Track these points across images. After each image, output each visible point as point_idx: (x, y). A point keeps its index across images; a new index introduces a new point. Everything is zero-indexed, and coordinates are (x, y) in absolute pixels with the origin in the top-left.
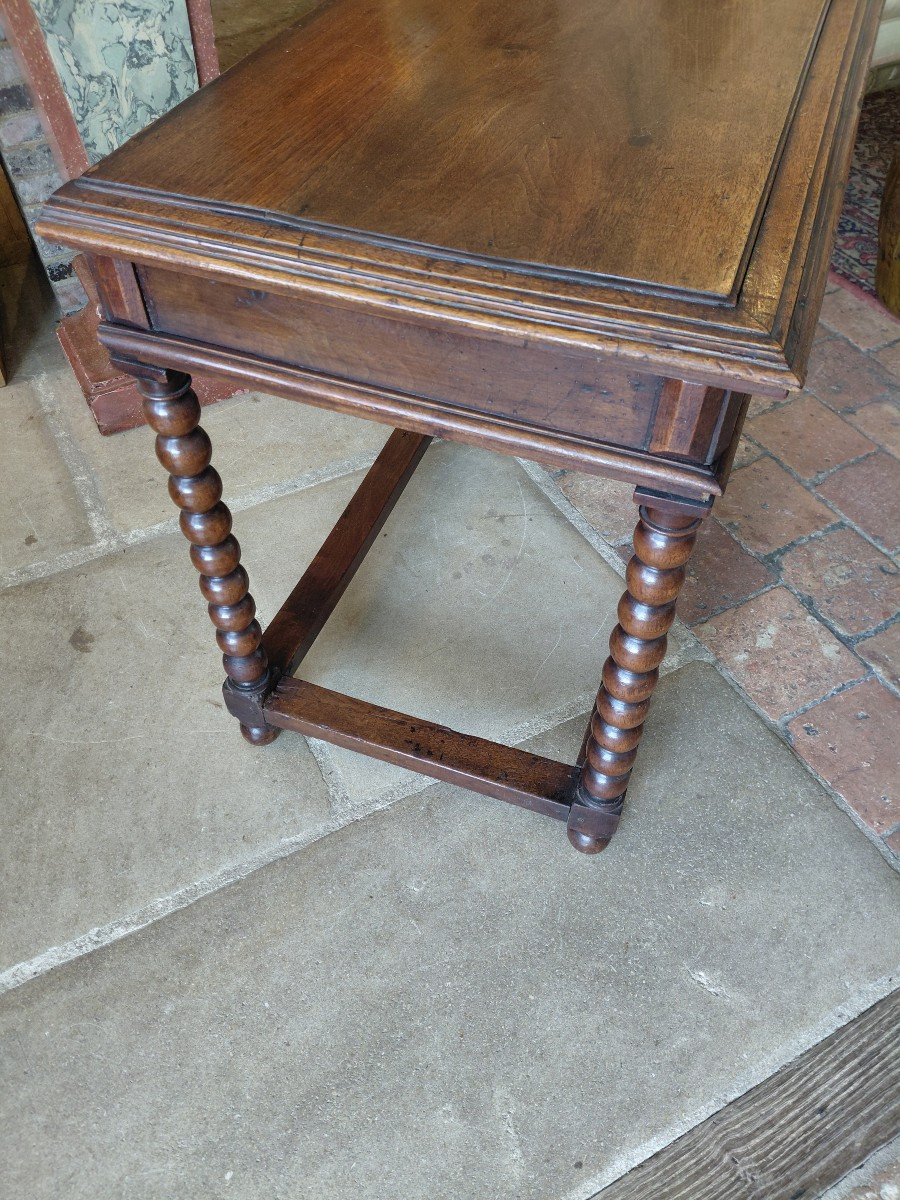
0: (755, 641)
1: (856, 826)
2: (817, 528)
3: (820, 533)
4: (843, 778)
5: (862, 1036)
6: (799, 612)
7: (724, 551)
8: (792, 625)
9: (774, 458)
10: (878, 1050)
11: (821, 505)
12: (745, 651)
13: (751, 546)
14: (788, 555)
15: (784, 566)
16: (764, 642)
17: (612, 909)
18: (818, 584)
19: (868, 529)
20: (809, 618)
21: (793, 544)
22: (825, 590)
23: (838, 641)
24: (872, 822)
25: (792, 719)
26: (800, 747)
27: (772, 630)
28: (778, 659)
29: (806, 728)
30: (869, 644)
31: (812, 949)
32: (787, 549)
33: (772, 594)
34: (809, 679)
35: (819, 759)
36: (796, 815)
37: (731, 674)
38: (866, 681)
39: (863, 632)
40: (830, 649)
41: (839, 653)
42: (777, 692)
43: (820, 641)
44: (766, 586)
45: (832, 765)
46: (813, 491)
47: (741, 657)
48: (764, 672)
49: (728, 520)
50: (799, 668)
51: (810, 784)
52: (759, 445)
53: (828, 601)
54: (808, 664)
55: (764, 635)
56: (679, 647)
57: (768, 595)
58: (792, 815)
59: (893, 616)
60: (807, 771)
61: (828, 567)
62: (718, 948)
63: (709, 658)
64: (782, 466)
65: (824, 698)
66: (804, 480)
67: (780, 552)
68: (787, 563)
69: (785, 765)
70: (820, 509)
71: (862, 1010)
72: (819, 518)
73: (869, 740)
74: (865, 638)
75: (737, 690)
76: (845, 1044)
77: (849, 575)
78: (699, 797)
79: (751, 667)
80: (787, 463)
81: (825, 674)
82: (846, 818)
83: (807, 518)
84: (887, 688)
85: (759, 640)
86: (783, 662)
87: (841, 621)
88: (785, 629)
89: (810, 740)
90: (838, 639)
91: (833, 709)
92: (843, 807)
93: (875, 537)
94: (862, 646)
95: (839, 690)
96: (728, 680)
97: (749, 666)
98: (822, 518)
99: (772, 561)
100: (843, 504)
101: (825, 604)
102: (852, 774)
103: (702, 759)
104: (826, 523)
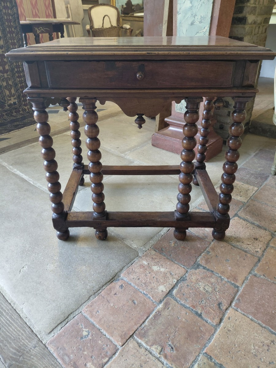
0: (155, 265)
1: (84, 303)
2: (228, 278)
3: (226, 280)
4: (104, 298)
5: (8, 310)
6: (176, 277)
7: (193, 252)
8: (168, 275)
9: (259, 260)
10: (3, 315)
11: (243, 278)
12: (149, 264)
13: (202, 259)
14: (205, 271)
15: (198, 270)
16: (155, 268)
17: (44, 246)
18: (195, 281)
19: (241, 296)
20: (176, 281)
21: (212, 271)
22: (193, 284)
23: (168, 290)
24: (87, 308)
25: (125, 281)
26: (113, 284)
27: (162, 270)
28: (150, 273)
29: (122, 285)
30: (173, 302)
31: (35, 293)
32: (208, 270)
33: (180, 268)
34: (145, 283)
35: (110, 290)
36: (83, 284)
37: (137, 261)
38: (153, 303)
39: (179, 300)
40: (163, 289)
41: (162, 291)
42: (134, 274)
43: (165, 285)
44: (184, 266)
45: (108, 294)
46: (250, 275)
47: (145, 263)
48: (142, 270)
49: (211, 251)
50: (148, 280)
51: (97, 287)
52: (263, 255)
53: (188, 285)
54: (152, 282)
55: (158, 268)
56: (141, 247)
57: (179, 267)
58: (83, 283)
59: (194, 310)
60: (103, 286)
61: (207, 283)
62: (34, 270)
63: (140, 255)
64: (256, 263)
65: (138, 289)
66: (254, 271)
67: (204, 268)
68: (200, 271)
69: (103, 279)
70: (241, 278)
71: (16, 310)
72: (235, 278)
73: (124, 305)
74: (176, 300)
75: (130, 263)
76: (5, 306)
77: (207, 291)
78: (84, 259)
79: (142, 266)
80: (259, 265)
81: (149, 288)
82: (86, 299)
83: (231, 274)
84: (153, 310)
85: (156, 267)
86: (149, 275)
87: (180, 290)
88: (165, 274)
89: (117, 287)
90: (170, 291)
91: (134, 293)
92: (91, 298)
93: (238, 299)
94: (171, 300)
95: (144, 294)
96: (134, 260)
97: (142, 265)
98: (235, 279)
99: (198, 266)
100: (251, 285)
101: (186, 285)
102: (106, 301)
103: (98, 257)
104: (233, 281)
